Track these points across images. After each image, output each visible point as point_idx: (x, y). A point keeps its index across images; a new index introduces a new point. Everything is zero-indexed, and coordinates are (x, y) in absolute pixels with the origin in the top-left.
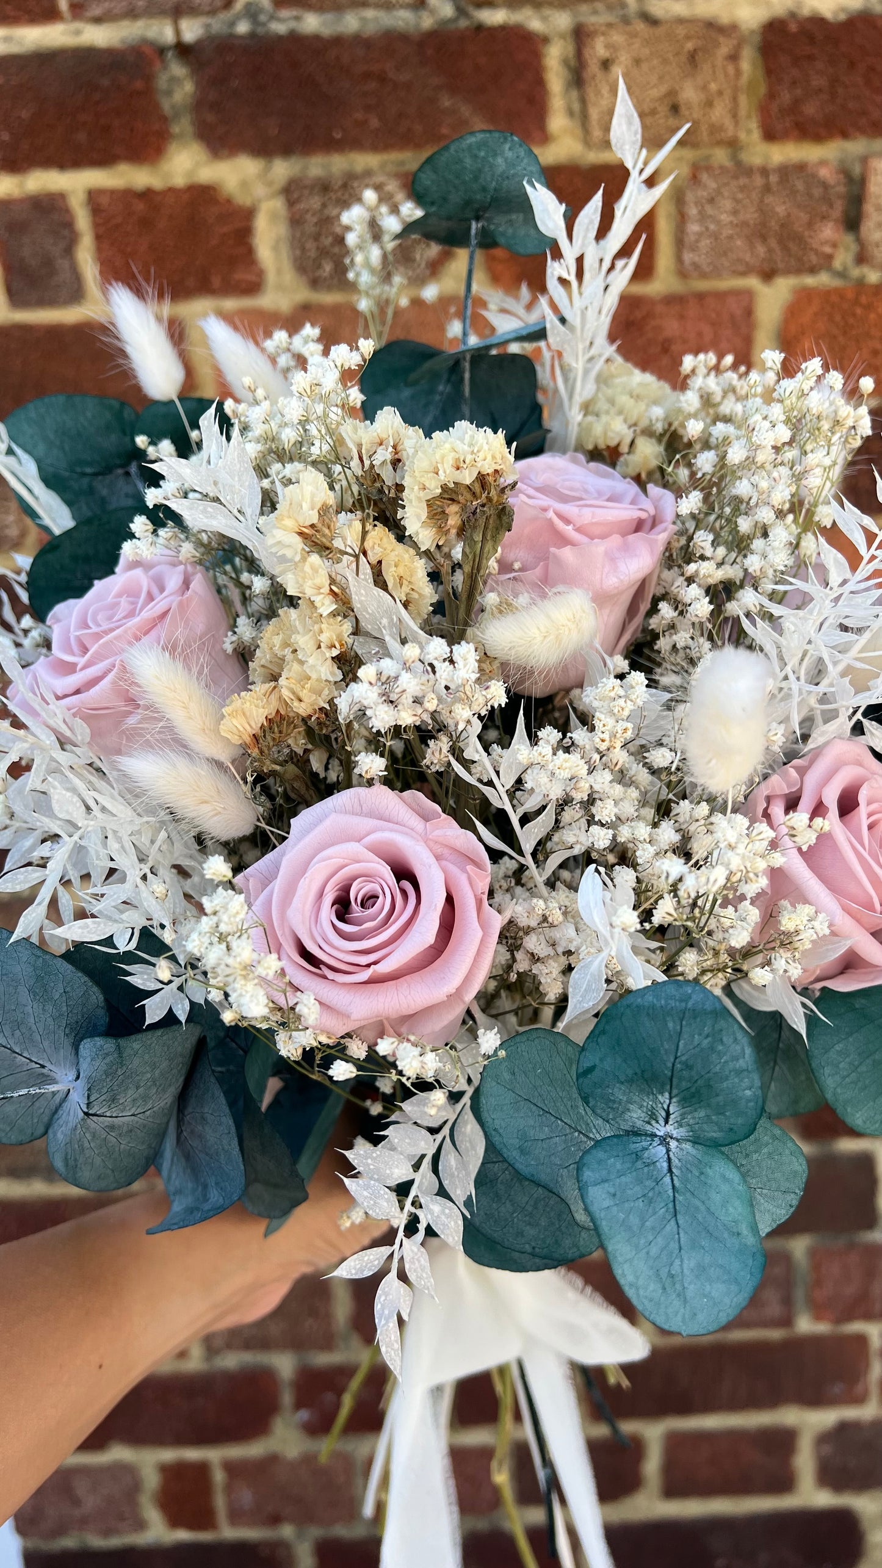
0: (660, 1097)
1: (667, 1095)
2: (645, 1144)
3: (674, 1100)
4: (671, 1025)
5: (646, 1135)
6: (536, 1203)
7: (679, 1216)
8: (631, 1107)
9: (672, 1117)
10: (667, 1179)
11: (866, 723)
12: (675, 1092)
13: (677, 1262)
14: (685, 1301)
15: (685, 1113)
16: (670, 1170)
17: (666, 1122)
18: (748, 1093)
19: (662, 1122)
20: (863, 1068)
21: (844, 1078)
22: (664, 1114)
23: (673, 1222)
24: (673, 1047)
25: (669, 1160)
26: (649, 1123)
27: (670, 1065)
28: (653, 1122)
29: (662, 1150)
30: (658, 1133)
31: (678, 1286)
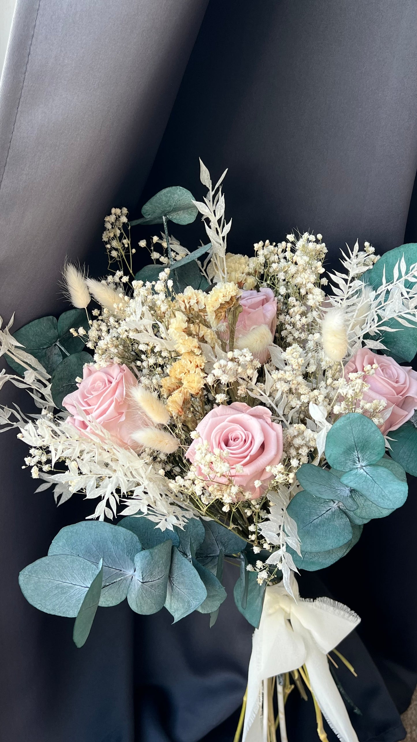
0: (354, 453)
1: (356, 451)
2: (356, 471)
3: (359, 452)
4: (348, 428)
5: (355, 469)
6: (326, 532)
7: (377, 482)
8: (347, 461)
9: (360, 459)
10: (368, 476)
11: (365, 341)
12: (358, 449)
13: (383, 492)
14: (391, 501)
15: (363, 455)
16: (367, 474)
17: (359, 462)
18: (379, 437)
19: (358, 462)
20: (412, 455)
21: (407, 461)
22: (357, 459)
23: (376, 484)
24: (352, 434)
25: (365, 471)
26: (354, 465)
27: (353, 440)
28: (355, 464)
29: (362, 470)
30: (358, 467)
31: (386, 498)
